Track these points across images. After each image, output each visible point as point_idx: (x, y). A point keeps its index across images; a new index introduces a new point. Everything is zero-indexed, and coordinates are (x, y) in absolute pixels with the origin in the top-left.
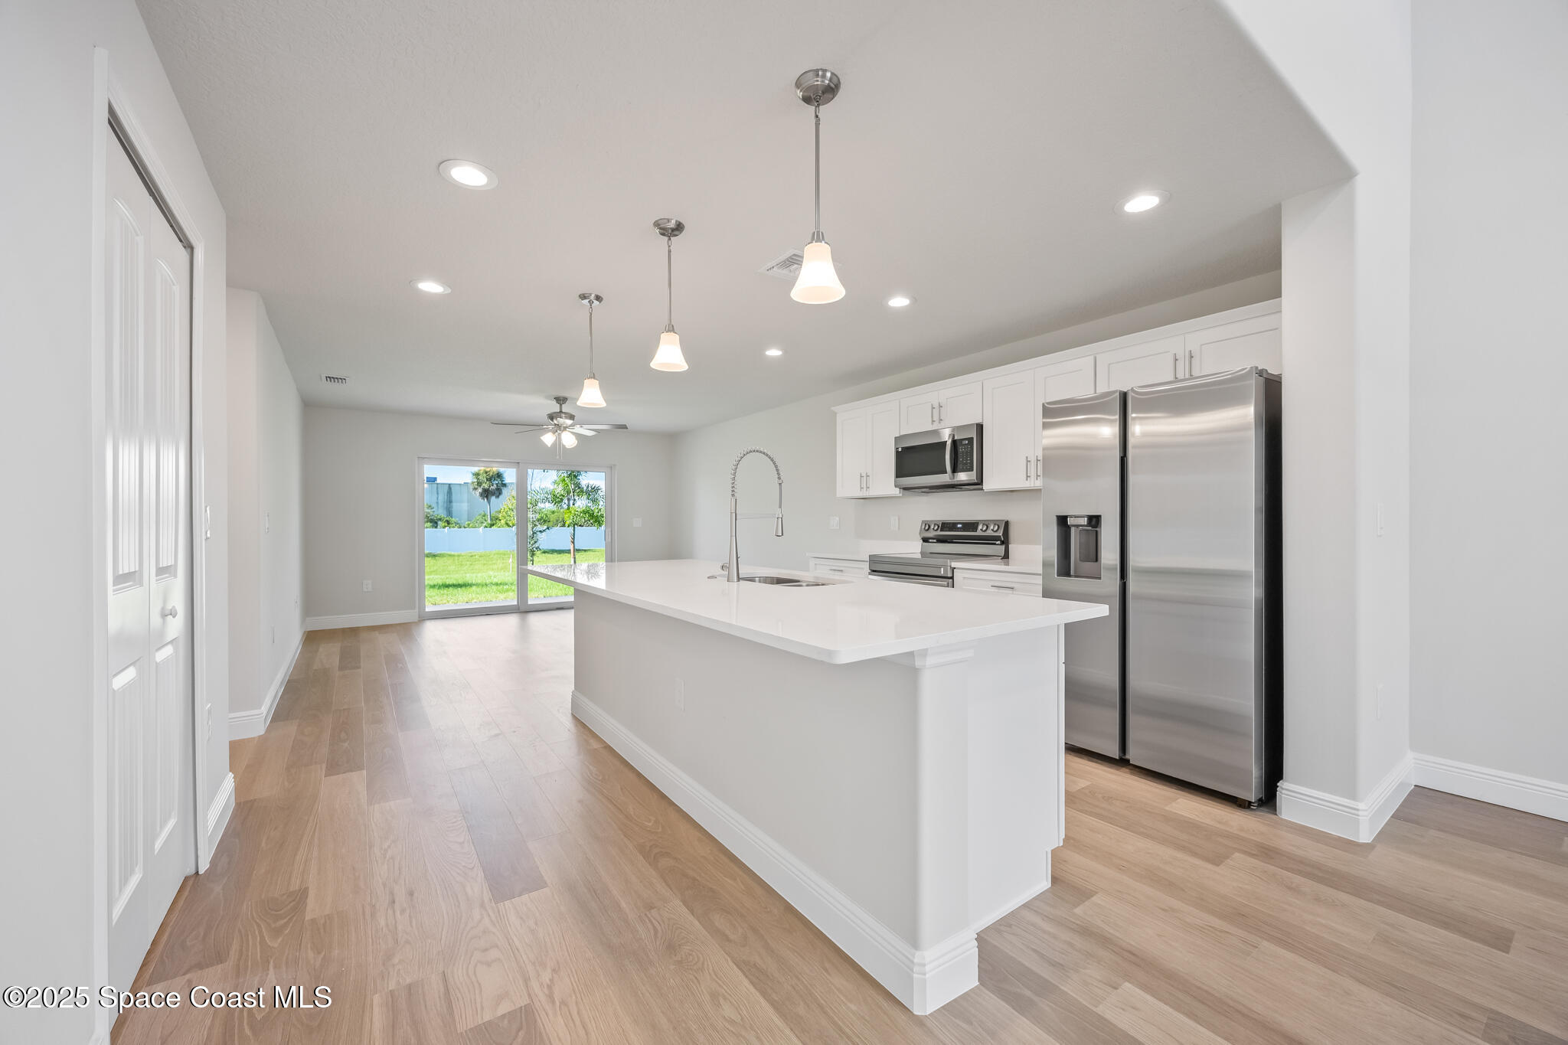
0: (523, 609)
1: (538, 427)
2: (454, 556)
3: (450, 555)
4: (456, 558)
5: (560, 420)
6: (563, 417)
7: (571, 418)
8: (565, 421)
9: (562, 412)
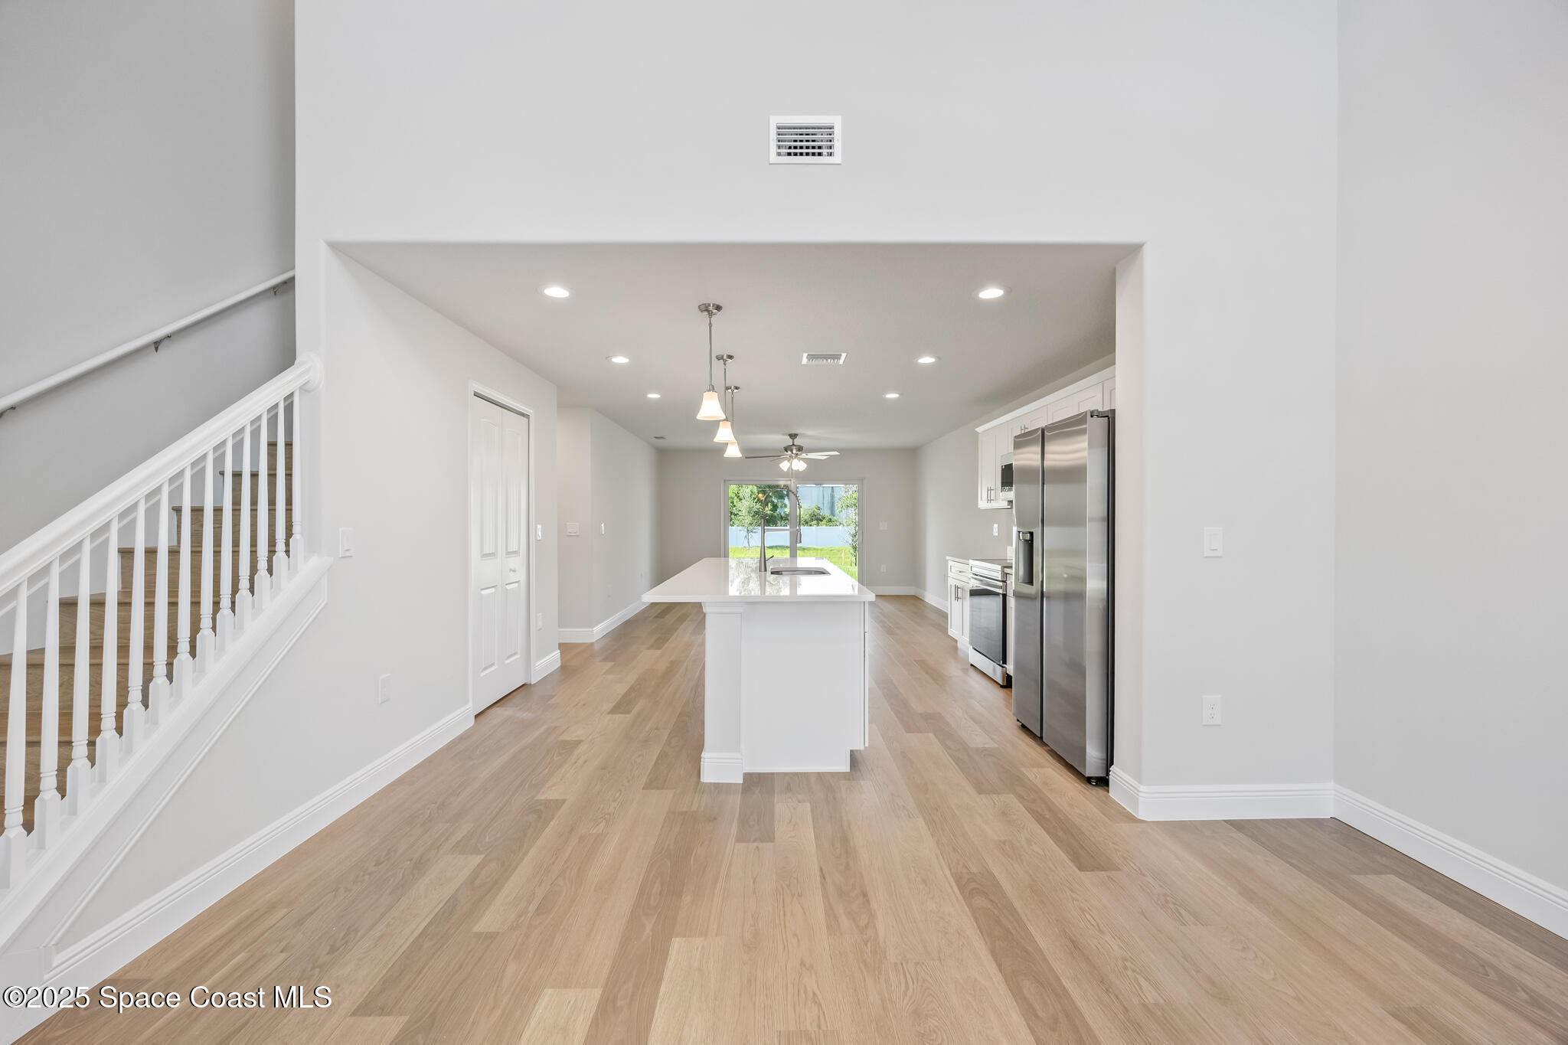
2: (817, 550)
3: (815, 549)
4: (819, 551)
5: (792, 451)
6: (794, 448)
7: (800, 449)
8: (794, 452)
9: (794, 445)
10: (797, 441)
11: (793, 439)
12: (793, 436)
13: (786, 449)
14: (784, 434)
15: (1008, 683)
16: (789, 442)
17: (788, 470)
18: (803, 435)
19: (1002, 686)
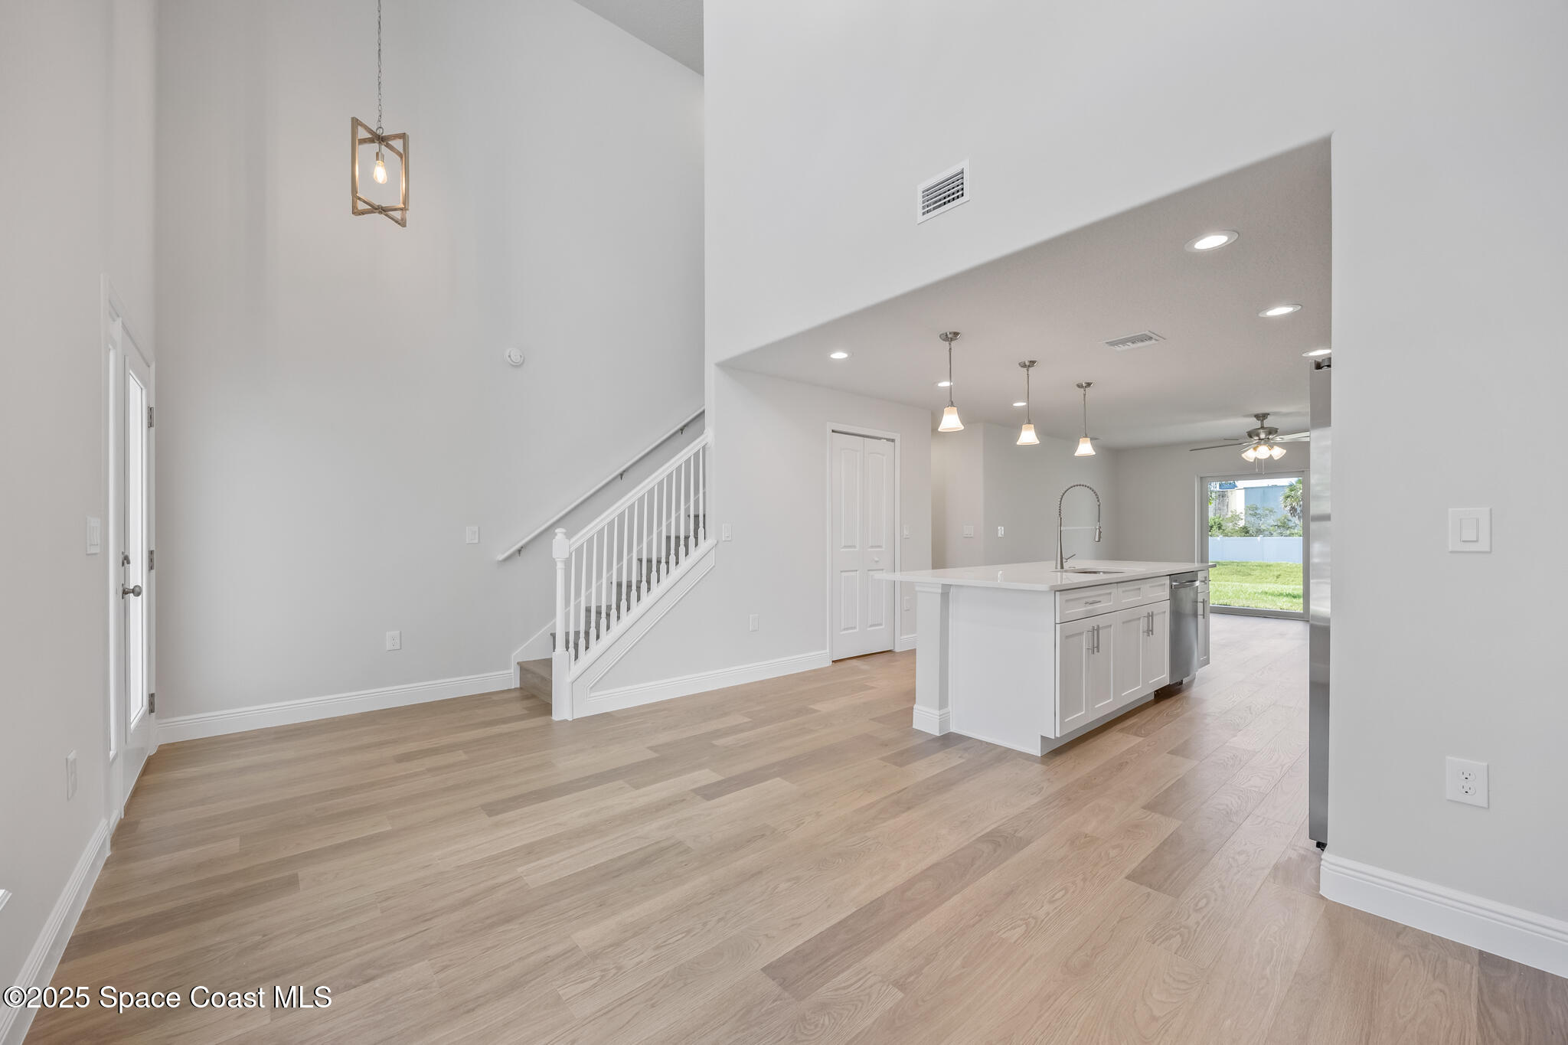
1: (1238, 446)
5: (1258, 435)
7: (1272, 431)
8: (1263, 436)
9: (1262, 427)
10: (1268, 423)
11: (1262, 421)
12: (1262, 417)
13: (1250, 435)
14: (1250, 414)
16: (1257, 424)
17: (1255, 459)
18: (1274, 414)
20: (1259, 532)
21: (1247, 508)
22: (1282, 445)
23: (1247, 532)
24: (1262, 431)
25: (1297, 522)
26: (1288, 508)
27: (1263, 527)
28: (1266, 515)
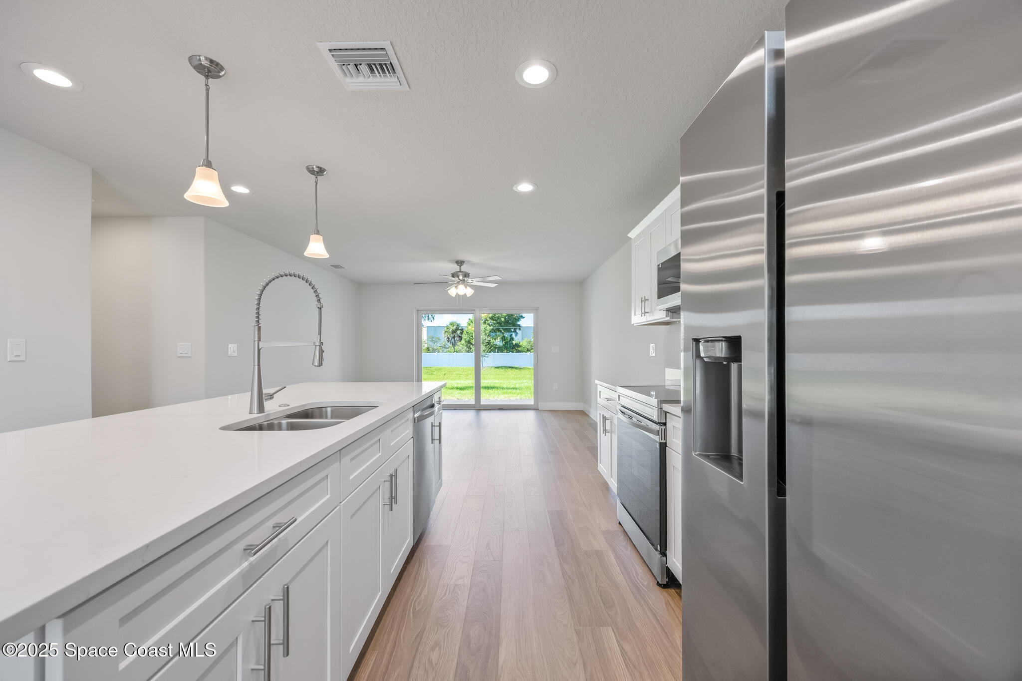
0: (478, 408)
1: (445, 284)
5: (458, 277)
6: (462, 276)
7: (466, 275)
8: (461, 278)
9: (460, 271)
10: (465, 268)
11: (460, 266)
12: (460, 263)
13: (453, 275)
14: (451, 261)
15: (670, 582)
16: (457, 268)
17: (456, 295)
18: (469, 262)
19: (659, 584)
20: (434, 350)
21: (428, 338)
22: (472, 287)
23: (429, 350)
24: (460, 273)
25: (450, 345)
26: (446, 338)
27: (435, 348)
28: (437, 341)
